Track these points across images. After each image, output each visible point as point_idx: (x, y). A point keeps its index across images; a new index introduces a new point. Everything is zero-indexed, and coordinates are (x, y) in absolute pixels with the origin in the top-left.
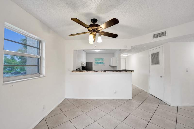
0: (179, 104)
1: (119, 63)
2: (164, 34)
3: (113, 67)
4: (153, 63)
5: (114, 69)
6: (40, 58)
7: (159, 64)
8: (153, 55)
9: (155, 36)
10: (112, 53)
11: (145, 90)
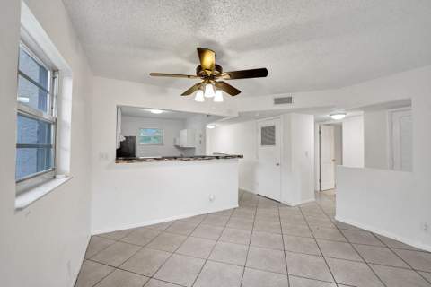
0: (299, 203)
2: (289, 100)
3: (183, 149)
4: (263, 143)
6: (55, 123)
7: (274, 144)
8: (264, 129)
10: (181, 120)
11: (249, 190)
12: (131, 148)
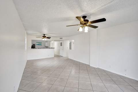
1: (50, 45)
2: (62, 38)
5: (47, 47)
7: (62, 46)
9: (60, 38)
12: (34, 46)
